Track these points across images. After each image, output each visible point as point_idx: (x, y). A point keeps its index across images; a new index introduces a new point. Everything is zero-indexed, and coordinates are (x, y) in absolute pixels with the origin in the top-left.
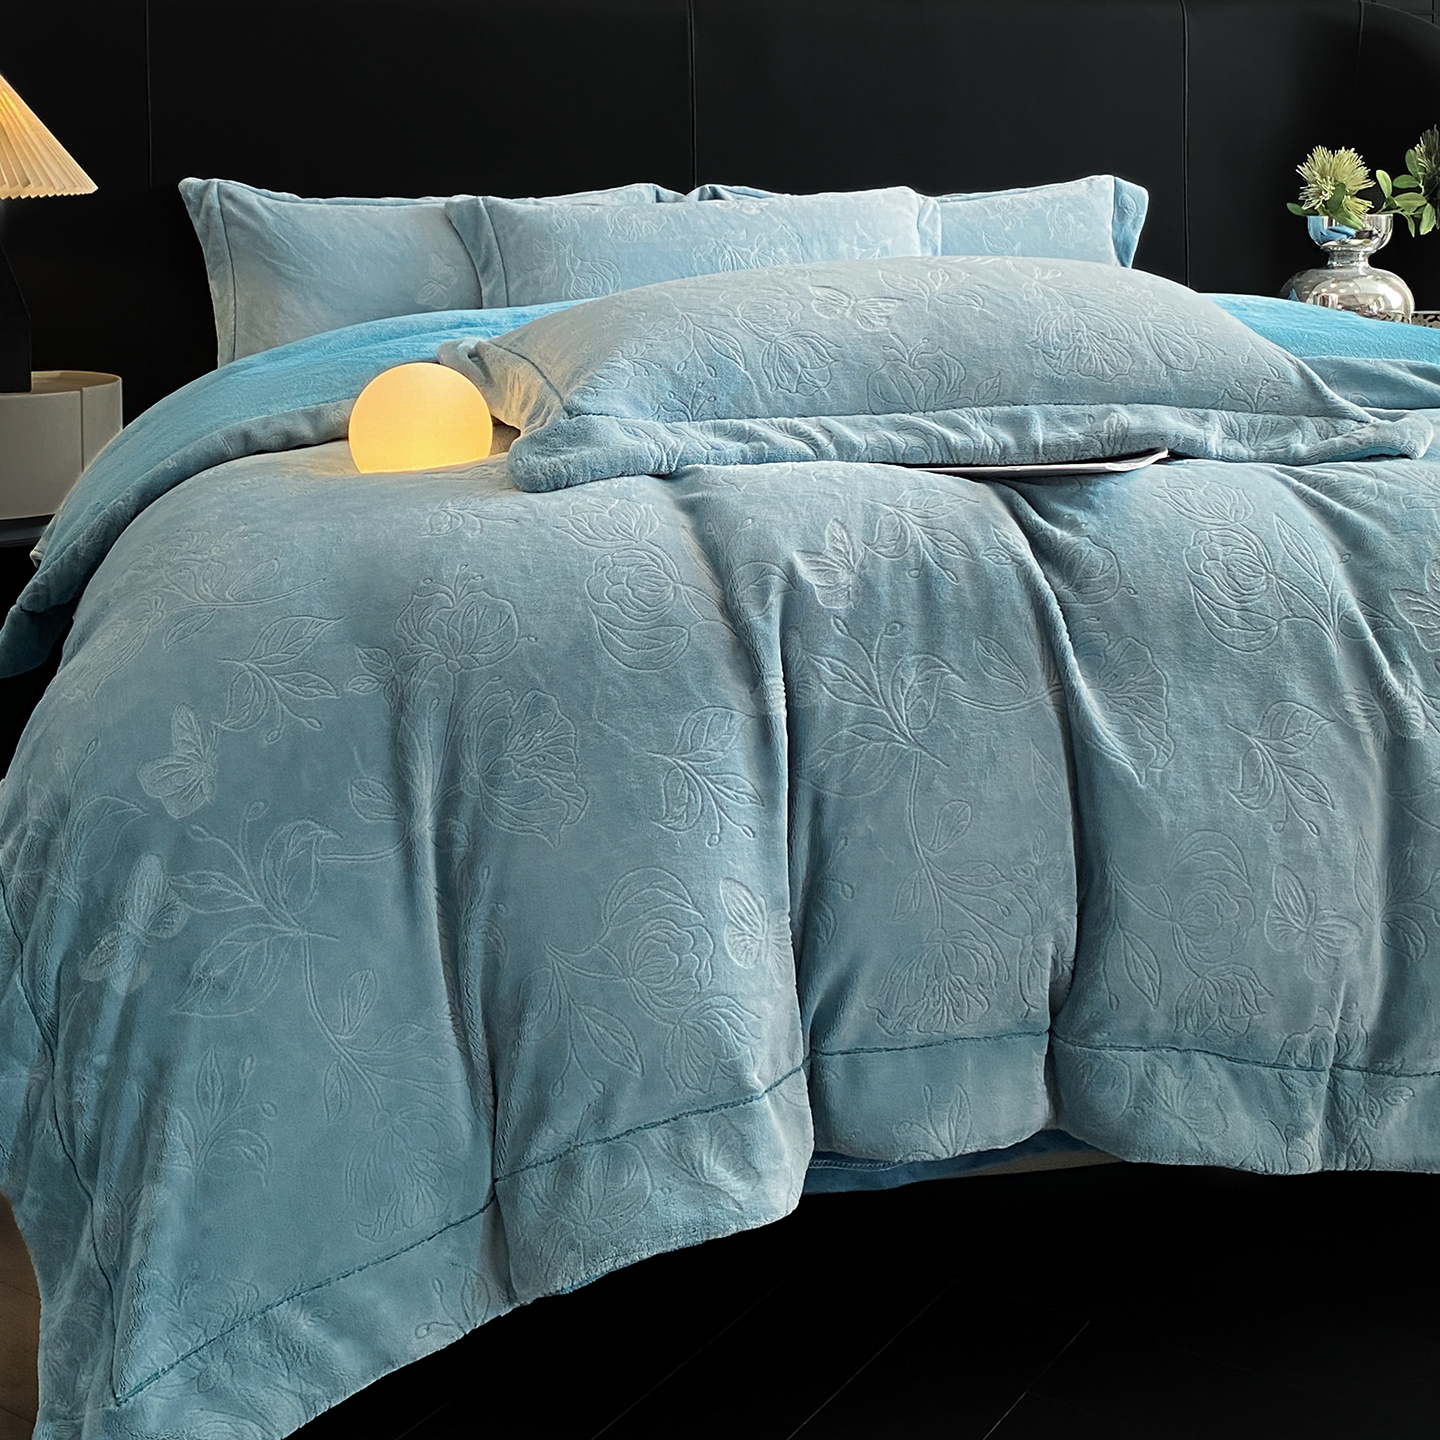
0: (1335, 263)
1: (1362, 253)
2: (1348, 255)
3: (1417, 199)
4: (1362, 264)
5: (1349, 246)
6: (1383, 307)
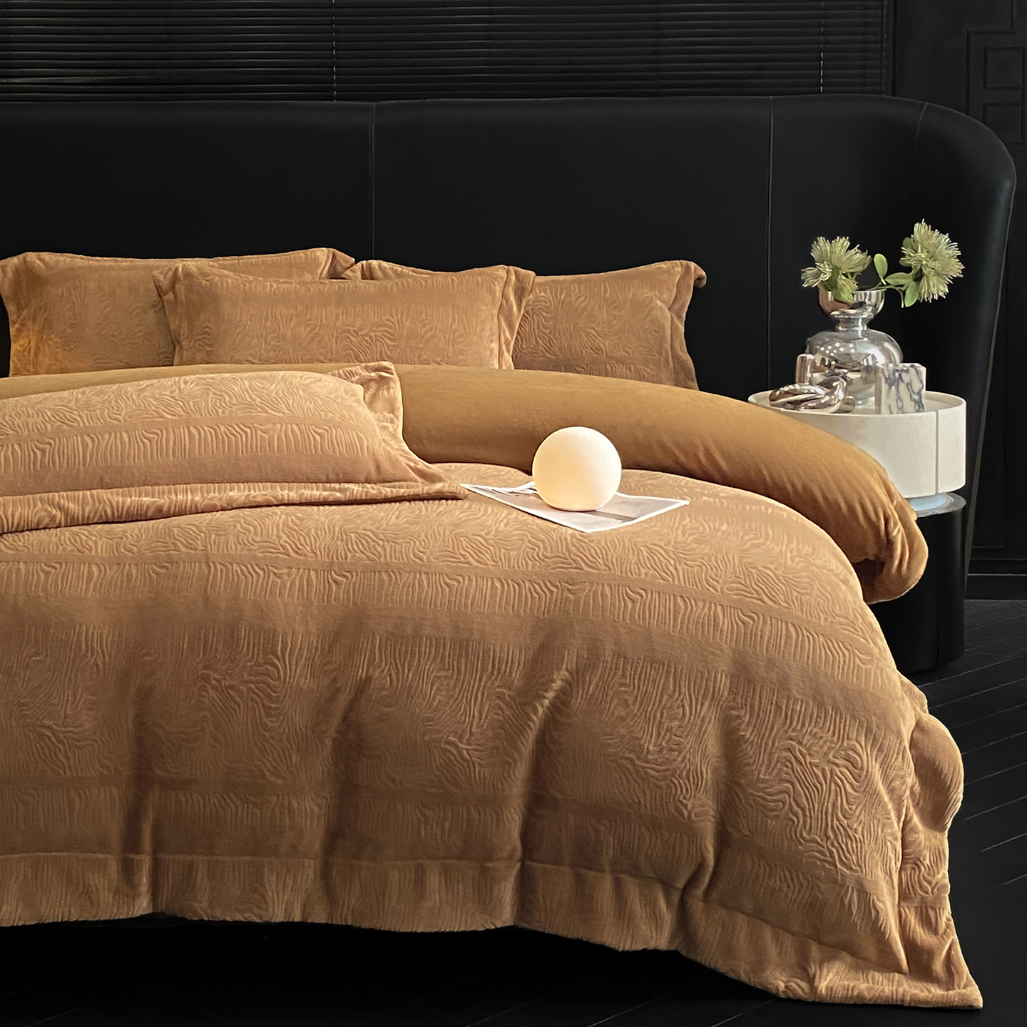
0: (840, 328)
1: (860, 320)
2: (850, 322)
4: (860, 328)
5: (849, 314)
6: (871, 363)
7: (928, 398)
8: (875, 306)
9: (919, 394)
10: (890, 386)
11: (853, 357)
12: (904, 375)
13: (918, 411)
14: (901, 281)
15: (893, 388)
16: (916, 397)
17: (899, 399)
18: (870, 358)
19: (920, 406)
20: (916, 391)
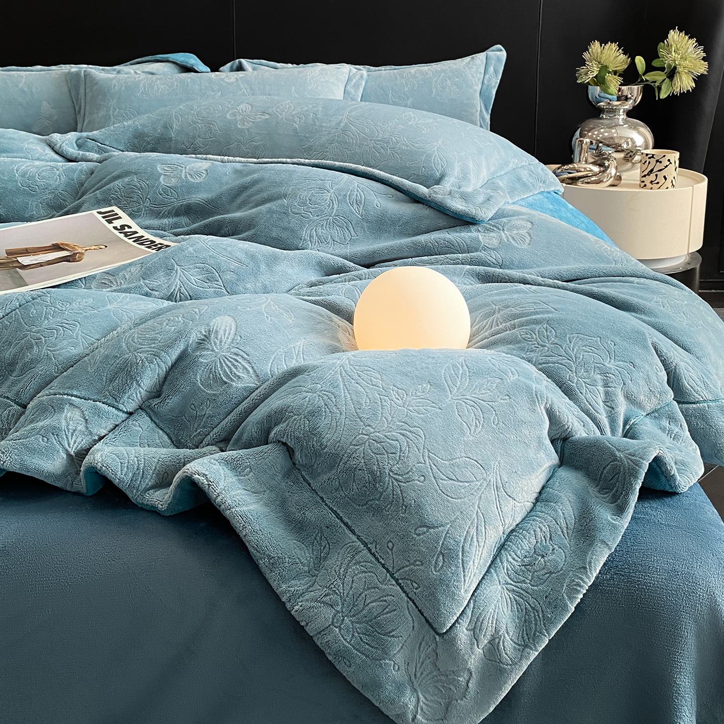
0: (604, 116)
3: (660, 76)
5: (613, 105)
6: (630, 145)
8: (635, 99)
11: (615, 140)
14: (658, 78)
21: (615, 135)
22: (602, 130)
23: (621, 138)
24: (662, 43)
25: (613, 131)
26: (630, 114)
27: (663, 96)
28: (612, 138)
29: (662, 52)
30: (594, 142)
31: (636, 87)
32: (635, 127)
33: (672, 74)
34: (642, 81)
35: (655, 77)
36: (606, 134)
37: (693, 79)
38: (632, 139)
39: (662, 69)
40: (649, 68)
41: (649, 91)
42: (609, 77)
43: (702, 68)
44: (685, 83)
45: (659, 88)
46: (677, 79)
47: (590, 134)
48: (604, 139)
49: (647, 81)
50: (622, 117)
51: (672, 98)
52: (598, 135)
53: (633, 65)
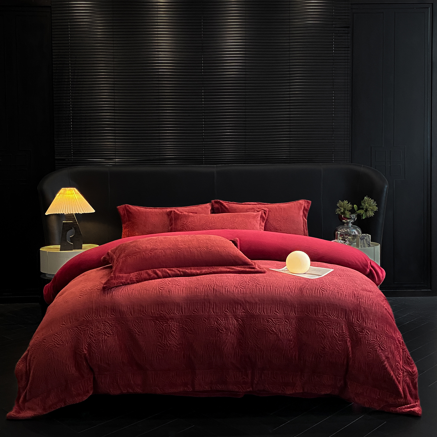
0: (345, 225)
1: (350, 222)
2: (348, 223)
3: (362, 211)
4: (350, 225)
5: (347, 221)
6: (354, 234)
7: (371, 244)
8: (355, 219)
9: (369, 242)
10: (361, 240)
11: (349, 232)
12: (365, 237)
13: (369, 247)
14: (362, 212)
15: (362, 240)
16: (368, 243)
17: (364, 243)
18: (353, 232)
19: (369, 246)
20: (368, 241)
21: (349, 231)
22: (344, 229)
23: (350, 232)
24: (362, 201)
25: (348, 229)
26: (353, 223)
27: (363, 218)
28: (348, 232)
29: (363, 204)
30: (342, 233)
31: (354, 215)
32: (355, 228)
33: (366, 211)
34: (356, 213)
35: (361, 212)
36: (346, 230)
37: (374, 213)
38: (354, 232)
39: (363, 209)
40: (359, 209)
41: (359, 216)
42: (346, 212)
43: (376, 209)
44: (371, 214)
45: (362, 215)
46: (367, 212)
47: (340, 230)
48: (346, 232)
49: (358, 213)
50: (351, 225)
51: (367, 218)
52: (343, 231)
53: (353, 207)
